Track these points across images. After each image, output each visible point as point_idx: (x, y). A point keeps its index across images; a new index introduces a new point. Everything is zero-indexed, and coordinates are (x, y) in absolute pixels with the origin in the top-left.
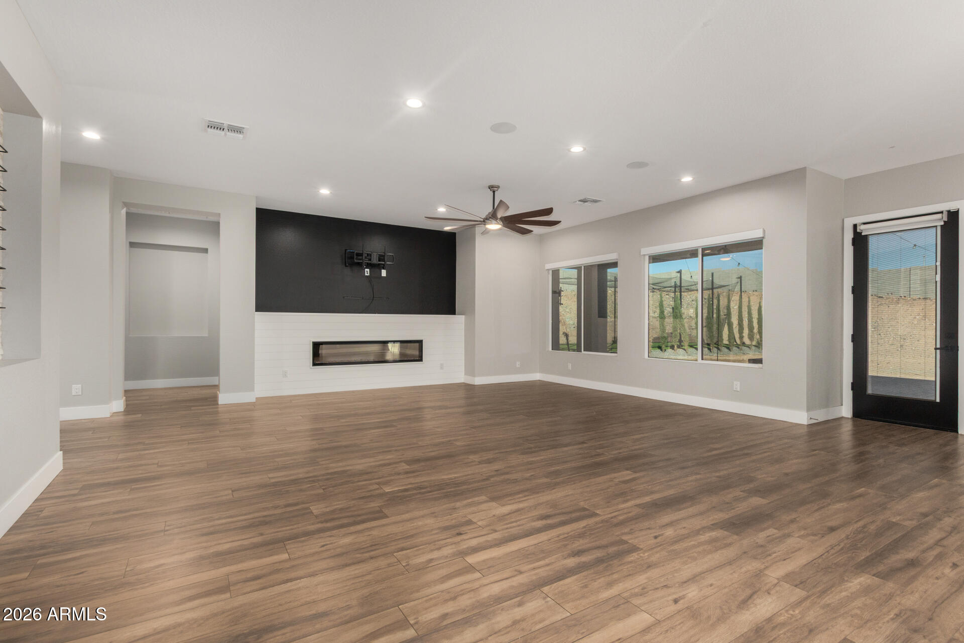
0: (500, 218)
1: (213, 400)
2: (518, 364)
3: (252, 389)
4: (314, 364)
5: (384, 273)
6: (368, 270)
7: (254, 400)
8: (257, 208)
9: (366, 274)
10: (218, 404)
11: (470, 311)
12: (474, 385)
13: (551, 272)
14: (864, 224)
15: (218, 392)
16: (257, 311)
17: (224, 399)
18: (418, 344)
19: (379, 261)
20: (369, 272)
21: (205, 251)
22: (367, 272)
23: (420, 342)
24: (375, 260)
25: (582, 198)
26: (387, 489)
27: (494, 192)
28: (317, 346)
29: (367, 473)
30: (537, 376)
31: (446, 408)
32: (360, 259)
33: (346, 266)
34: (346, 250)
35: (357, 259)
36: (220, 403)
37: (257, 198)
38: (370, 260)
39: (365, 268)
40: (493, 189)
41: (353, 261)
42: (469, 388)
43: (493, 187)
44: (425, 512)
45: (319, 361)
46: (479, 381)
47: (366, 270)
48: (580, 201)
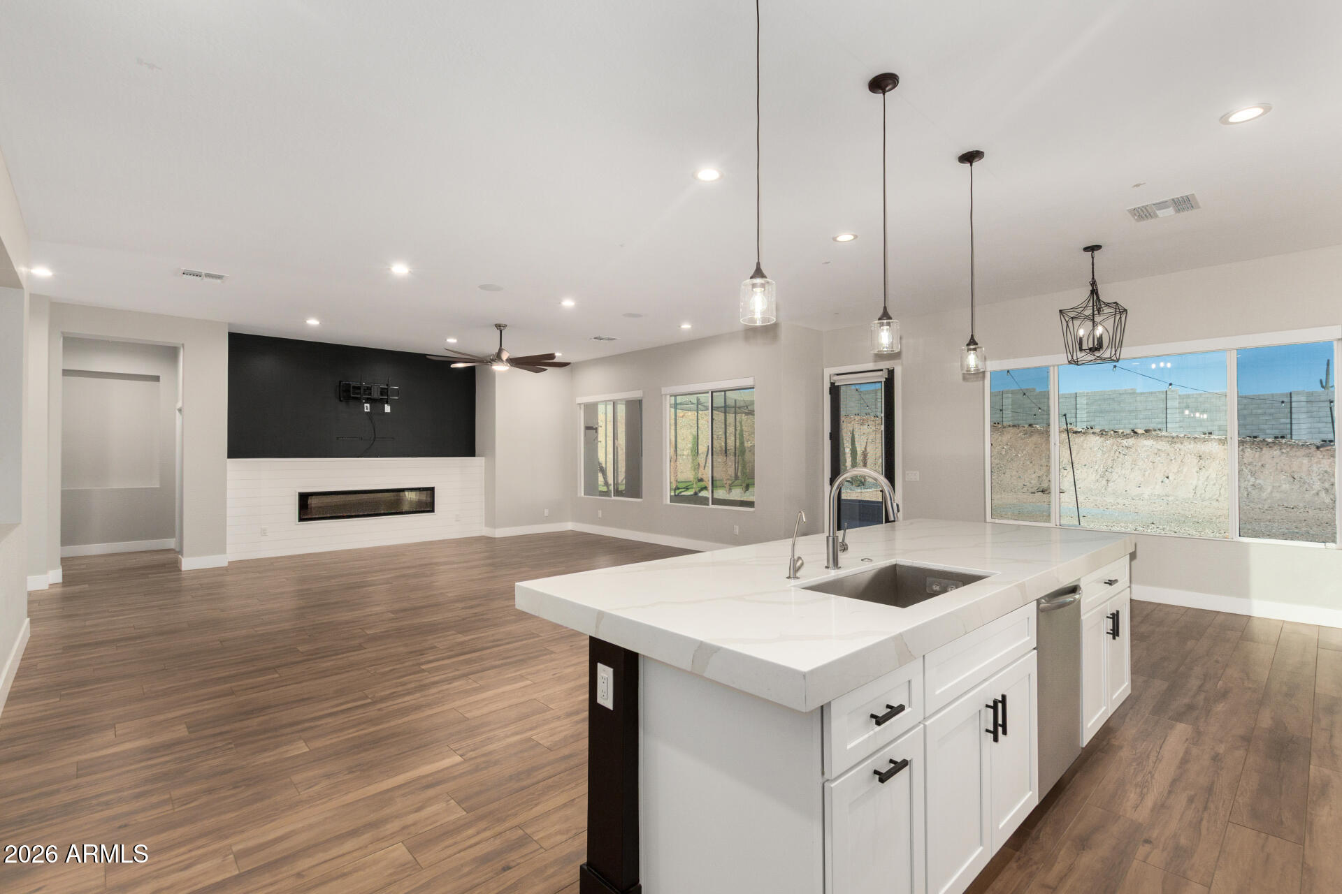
0: (507, 360)
1: (175, 566)
2: (546, 512)
3: (223, 550)
4: (301, 519)
5: (388, 409)
6: (368, 405)
7: (225, 564)
8: (229, 333)
9: (366, 411)
10: (181, 571)
11: (490, 453)
12: (495, 538)
13: (582, 406)
14: (838, 375)
15: (180, 556)
16: (230, 456)
17: (188, 563)
18: (429, 492)
19: (382, 394)
20: (369, 408)
21: (157, 379)
22: (367, 407)
23: (432, 489)
24: (376, 394)
25: (596, 336)
26: (369, 632)
27: (501, 331)
28: (304, 498)
29: (353, 622)
30: (569, 526)
31: (453, 563)
32: (357, 394)
33: (341, 401)
34: (340, 382)
35: (354, 393)
36: (183, 569)
37: (229, 324)
38: (370, 394)
39: (365, 403)
40: (500, 327)
41: (350, 395)
42: (488, 541)
43: (500, 326)
44: (400, 644)
45: (307, 514)
46: (500, 533)
47: (365, 405)
48: (595, 338)
